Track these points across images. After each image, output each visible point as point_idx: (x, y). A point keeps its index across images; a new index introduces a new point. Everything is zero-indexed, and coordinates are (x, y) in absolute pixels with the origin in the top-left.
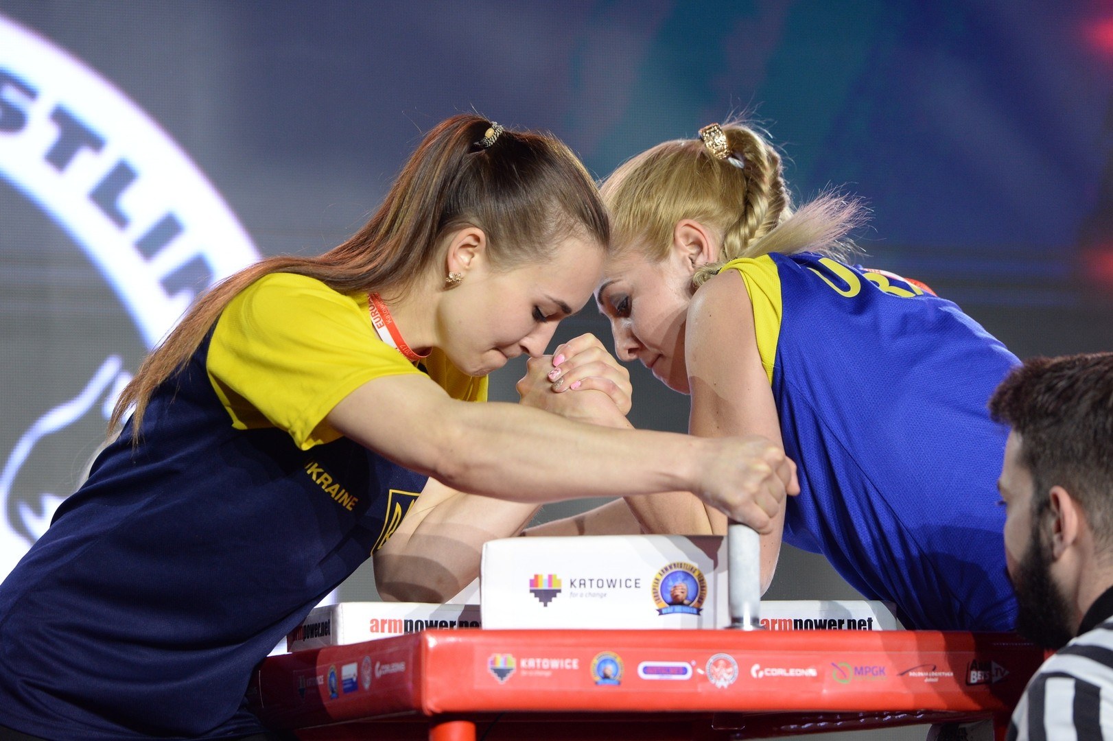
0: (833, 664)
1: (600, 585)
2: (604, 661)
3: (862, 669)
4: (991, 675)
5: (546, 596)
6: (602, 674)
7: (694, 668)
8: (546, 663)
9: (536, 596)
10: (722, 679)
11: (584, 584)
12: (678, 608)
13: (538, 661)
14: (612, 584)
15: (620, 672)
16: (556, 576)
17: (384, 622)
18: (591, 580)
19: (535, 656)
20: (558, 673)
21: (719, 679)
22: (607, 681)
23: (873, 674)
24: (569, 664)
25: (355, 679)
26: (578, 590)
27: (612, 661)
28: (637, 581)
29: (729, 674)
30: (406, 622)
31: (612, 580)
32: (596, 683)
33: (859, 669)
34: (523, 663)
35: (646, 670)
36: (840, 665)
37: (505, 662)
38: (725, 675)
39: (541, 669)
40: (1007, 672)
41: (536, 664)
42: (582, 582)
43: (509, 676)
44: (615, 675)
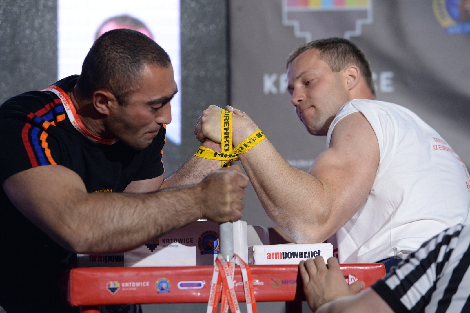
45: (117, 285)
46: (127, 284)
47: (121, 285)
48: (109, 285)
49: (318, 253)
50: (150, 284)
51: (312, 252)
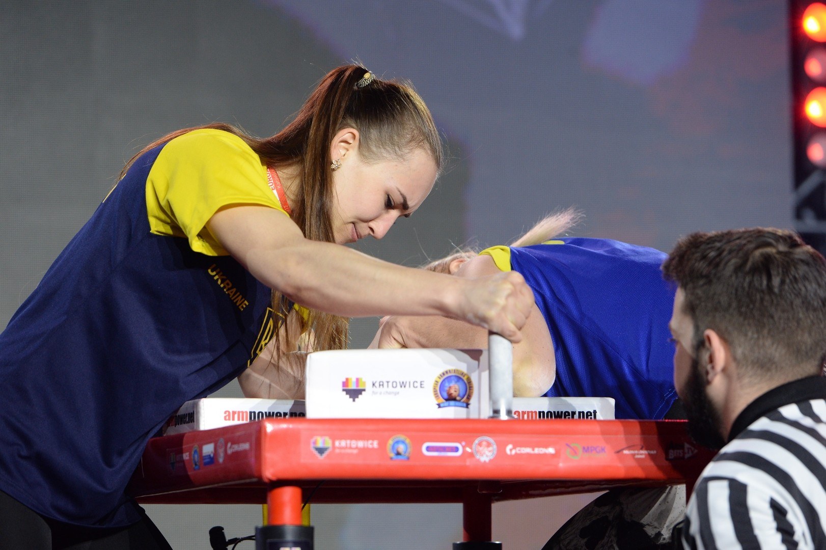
0: (567, 445)
1: (395, 385)
2: (397, 442)
3: (588, 448)
4: (684, 453)
5: (354, 393)
6: (395, 452)
7: (464, 447)
8: (354, 443)
9: (347, 394)
10: (485, 456)
11: (383, 385)
12: (452, 403)
13: (348, 442)
14: (403, 385)
15: (409, 450)
16: (361, 379)
17: (234, 413)
18: (388, 382)
19: (345, 438)
20: (363, 450)
21: (482, 455)
22: (399, 457)
23: (597, 452)
24: (371, 444)
25: (212, 455)
26: (378, 389)
27: (403, 442)
28: (422, 383)
29: (490, 451)
30: (251, 413)
31: (403, 383)
32: (391, 458)
33: (586, 448)
34: (337, 443)
35: (428, 449)
36: (573, 445)
37: (324, 442)
38: (487, 453)
39: (351, 448)
40: (696, 451)
41: (346, 444)
42: (381, 383)
43: (326, 453)
44: (405, 453)
45: (328, 443)
46: (343, 443)
47: (333, 444)
48: (315, 443)
49: (593, 414)
50: (379, 444)
51: (583, 412)
